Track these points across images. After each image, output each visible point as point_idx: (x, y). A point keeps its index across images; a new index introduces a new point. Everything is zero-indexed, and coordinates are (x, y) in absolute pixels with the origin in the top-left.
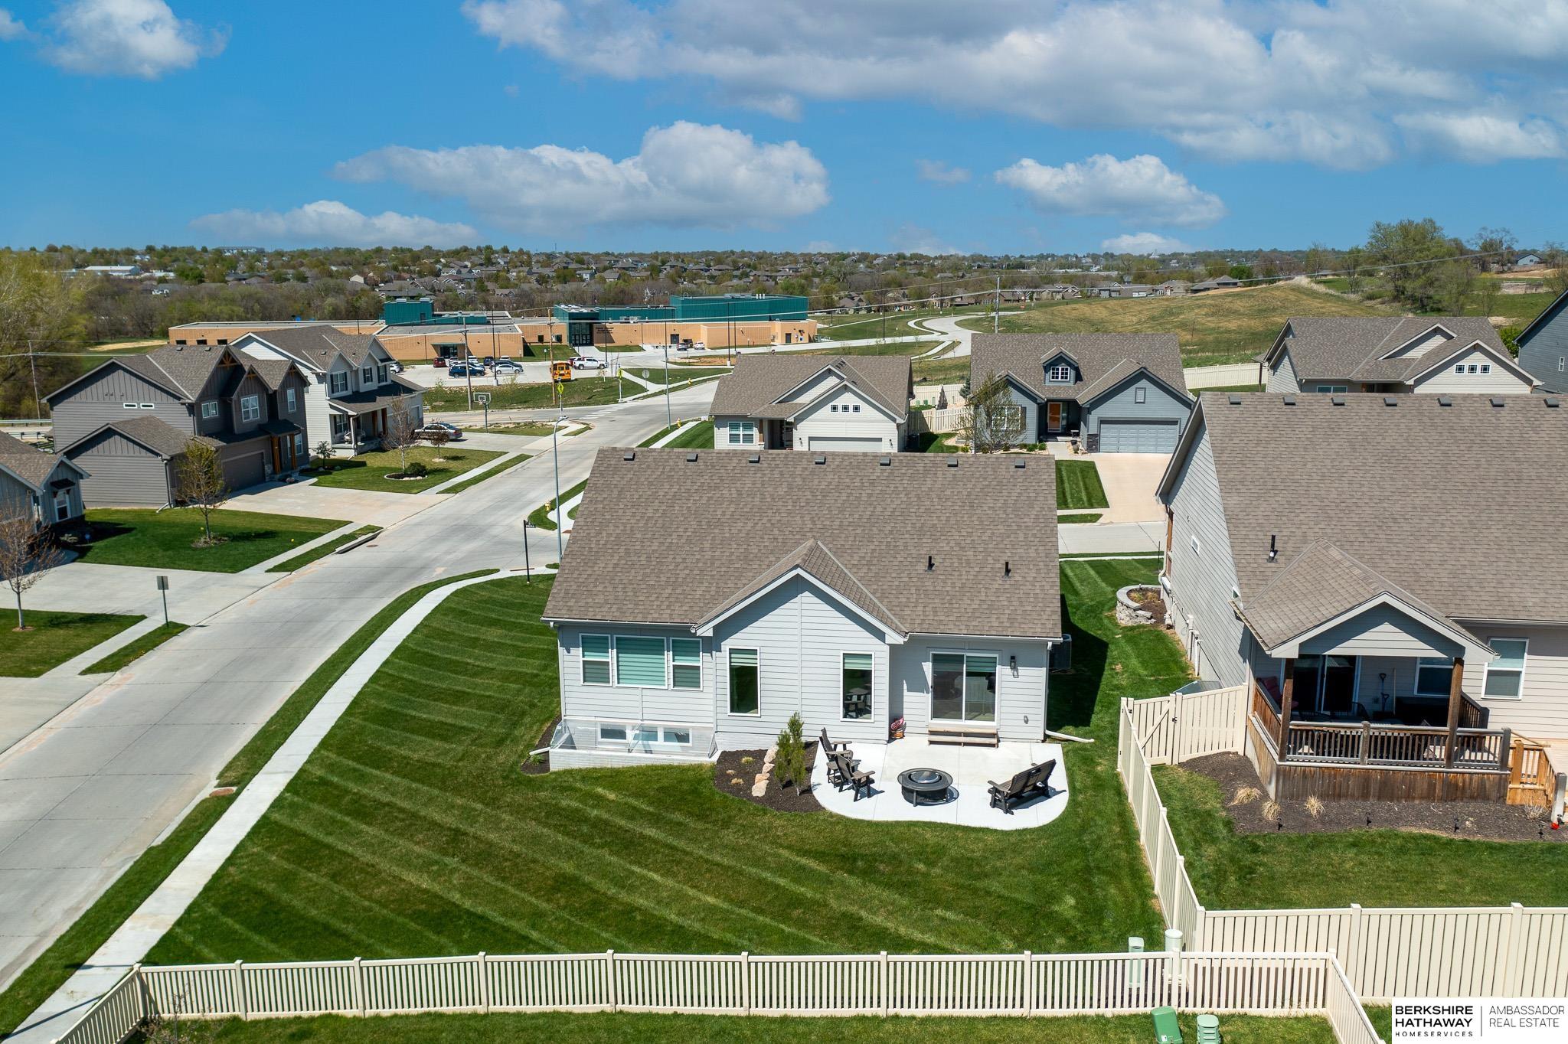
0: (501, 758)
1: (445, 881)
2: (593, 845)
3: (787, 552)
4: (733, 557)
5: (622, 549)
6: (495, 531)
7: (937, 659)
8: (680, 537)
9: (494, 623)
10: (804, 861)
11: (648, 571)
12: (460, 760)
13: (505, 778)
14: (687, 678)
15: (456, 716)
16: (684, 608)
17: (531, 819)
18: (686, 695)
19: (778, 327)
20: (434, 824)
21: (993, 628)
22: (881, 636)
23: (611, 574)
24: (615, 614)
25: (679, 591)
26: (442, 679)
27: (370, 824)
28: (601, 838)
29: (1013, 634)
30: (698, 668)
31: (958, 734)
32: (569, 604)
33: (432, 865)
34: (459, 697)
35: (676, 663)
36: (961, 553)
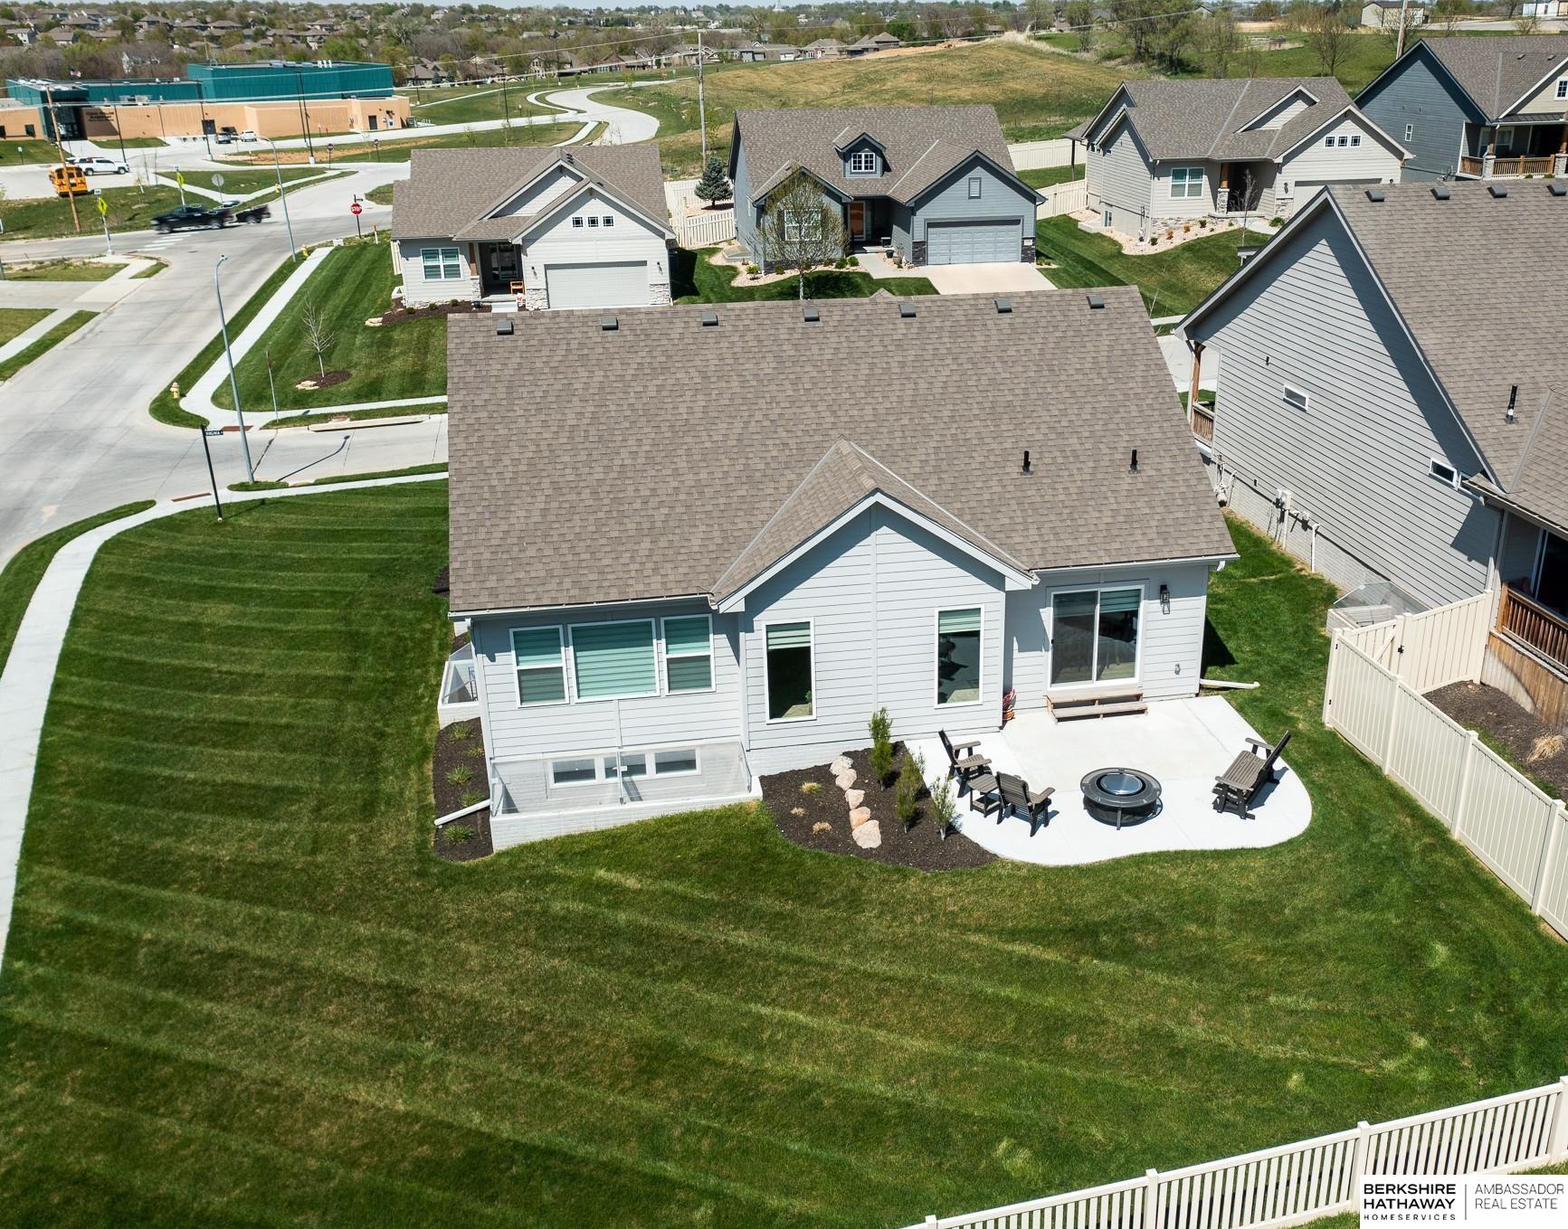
0: (390, 838)
1: (435, 1090)
2: (656, 977)
3: (810, 463)
4: (731, 480)
5: (546, 483)
6: (107, 437)
7: (1061, 601)
8: (634, 454)
9: (206, 593)
10: (1019, 949)
11: (600, 515)
12: (314, 852)
13: (421, 874)
14: (690, 675)
15: (251, 768)
16: (681, 570)
17: (519, 946)
18: (691, 703)
19: (356, 108)
20: (344, 984)
21: (1143, 549)
22: (996, 580)
23: (542, 527)
24: (572, 592)
25: (663, 543)
26: (183, 703)
27: (218, 999)
28: (664, 963)
29: (1172, 554)
30: (707, 658)
31: (1092, 702)
32: (488, 585)
33: (393, 1063)
34: (233, 733)
35: (673, 655)
36: (1060, 442)
